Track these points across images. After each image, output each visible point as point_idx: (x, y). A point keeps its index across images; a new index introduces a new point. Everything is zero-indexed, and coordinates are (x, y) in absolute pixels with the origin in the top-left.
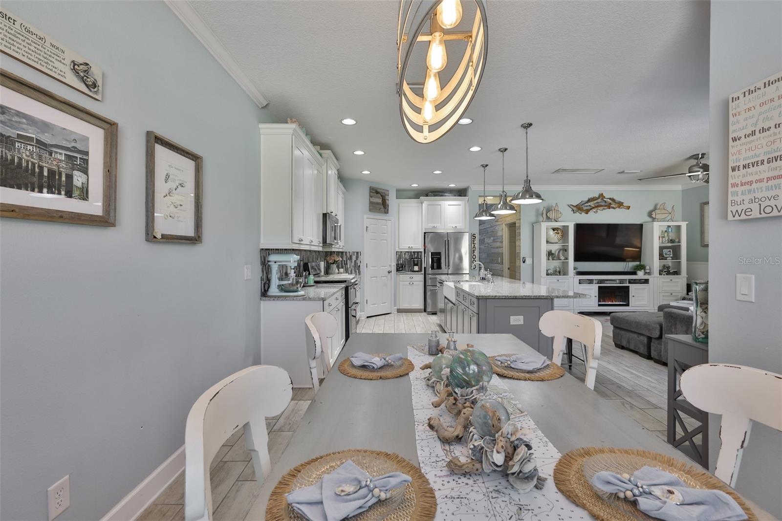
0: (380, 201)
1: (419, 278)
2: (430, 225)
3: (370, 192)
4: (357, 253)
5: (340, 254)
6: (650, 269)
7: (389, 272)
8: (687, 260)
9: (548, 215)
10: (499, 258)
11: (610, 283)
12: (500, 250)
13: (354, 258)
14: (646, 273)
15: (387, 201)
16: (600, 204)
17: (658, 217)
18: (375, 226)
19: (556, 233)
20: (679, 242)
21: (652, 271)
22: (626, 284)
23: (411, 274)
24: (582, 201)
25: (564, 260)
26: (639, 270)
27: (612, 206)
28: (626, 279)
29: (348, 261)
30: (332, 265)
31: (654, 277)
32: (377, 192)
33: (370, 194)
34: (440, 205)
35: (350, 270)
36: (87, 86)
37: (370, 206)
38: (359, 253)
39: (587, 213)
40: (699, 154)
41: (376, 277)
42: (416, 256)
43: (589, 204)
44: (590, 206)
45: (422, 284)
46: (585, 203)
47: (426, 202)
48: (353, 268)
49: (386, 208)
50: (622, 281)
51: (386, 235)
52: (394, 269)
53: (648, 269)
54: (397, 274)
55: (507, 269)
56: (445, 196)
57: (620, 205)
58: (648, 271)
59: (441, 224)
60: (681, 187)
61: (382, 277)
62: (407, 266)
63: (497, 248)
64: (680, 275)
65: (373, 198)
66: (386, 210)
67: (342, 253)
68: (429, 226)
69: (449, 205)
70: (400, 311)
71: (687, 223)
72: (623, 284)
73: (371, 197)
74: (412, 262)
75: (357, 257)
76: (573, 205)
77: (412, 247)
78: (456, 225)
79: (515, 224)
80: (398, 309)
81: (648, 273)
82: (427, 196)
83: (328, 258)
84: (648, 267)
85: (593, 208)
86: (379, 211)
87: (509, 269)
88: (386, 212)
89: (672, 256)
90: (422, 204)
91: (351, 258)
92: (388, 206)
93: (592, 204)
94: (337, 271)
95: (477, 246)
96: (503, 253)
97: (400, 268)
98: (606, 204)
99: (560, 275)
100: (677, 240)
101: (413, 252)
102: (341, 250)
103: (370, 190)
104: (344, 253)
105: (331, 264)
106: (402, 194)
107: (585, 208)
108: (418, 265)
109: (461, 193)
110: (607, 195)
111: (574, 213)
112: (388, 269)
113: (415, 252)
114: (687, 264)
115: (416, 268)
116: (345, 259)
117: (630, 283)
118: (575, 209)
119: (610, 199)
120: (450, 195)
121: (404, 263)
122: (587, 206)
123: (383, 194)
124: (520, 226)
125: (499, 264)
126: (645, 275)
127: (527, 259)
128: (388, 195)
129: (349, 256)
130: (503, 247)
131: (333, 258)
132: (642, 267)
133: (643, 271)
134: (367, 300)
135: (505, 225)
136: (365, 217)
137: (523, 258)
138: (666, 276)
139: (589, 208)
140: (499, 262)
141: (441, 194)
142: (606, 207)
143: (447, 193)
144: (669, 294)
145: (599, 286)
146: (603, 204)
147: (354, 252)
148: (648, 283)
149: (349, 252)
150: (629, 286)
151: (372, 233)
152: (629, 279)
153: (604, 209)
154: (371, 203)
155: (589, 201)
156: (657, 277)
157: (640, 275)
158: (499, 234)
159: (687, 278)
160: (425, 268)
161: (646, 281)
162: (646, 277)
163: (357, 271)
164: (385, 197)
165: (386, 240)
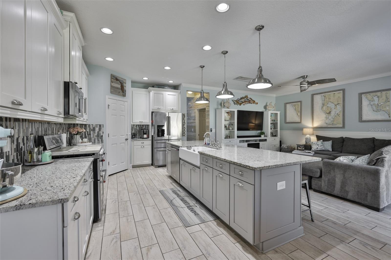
0: (119, 86)
1: (148, 143)
2: (156, 107)
3: (111, 78)
4: (100, 126)
5: (83, 126)
6: (267, 134)
7: (126, 140)
8: (280, 130)
9: (225, 104)
10: (193, 129)
11: (252, 142)
12: (193, 124)
13: (97, 129)
14: (265, 136)
15: (125, 87)
16: (246, 100)
17: (269, 108)
18: (116, 105)
19: (228, 115)
20: (277, 121)
21: (268, 135)
22: (258, 142)
23: (142, 140)
24: (238, 99)
25: (232, 130)
26: (262, 135)
27: (250, 102)
28: (258, 140)
29: (92, 132)
30: (75, 136)
31: (269, 138)
32: (117, 80)
33: (111, 80)
34: (163, 94)
35: (93, 139)
37: (111, 89)
38: (102, 126)
39: (240, 105)
40: (305, 76)
41: (116, 144)
42: (144, 127)
43: (242, 100)
44: (242, 101)
45: (150, 147)
46: (240, 100)
47: (153, 92)
48: (96, 138)
49: (124, 93)
50: (256, 141)
51: (124, 112)
52: (130, 137)
53: (266, 134)
54: (132, 141)
55: (198, 135)
56: (166, 88)
57: (254, 102)
58: (266, 135)
59: (163, 107)
60: (275, 95)
61: (121, 143)
62: (138, 134)
63: (191, 123)
64: (277, 136)
65: (113, 83)
66: (124, 94)
67: (85, 125)
68: (154, 107)
69: (168, 95)
70: (134, 167)
71: (280, 112)
72: (257, 142)
73: (112, 82)
74: (142, 132)
75: (100, 129)
76: (235, 100)
77: (142, 122)
78: (173, 108)
79: (205, 109)
80: (132, 166)
81: (266, 136)
82: (153, 87)
83: (71, 130)
84: (266, 133)
85: (243, 102)
86: (118, 94)
87: (199, 135)
88: (124, 95)
89: (273, 127)
90: (149, 92)
91: (94, 129)
92: (126, 91)
93: (243, 100)
94: (80, 141)
95: (186, 121)
96: (195, 126)
97: (134, 136)
98: (248, 101)
99: (230, 138)
100: (276, 120)
101: (142, 125)
102: (84, 123)
103: (111, 77)
104: (88, 126)
105: (75, 134)
106: (135, 84)
107: (240, 102)
108: (146, 134)
109: (175, 87)
110: (249, 97)
111: (235, 104)
112: (125, 137)
113: (144, 125)
114: (280, 131)
115: (145, 136)
116: (88, 130)
117: (259, 141)
118: (235, 102)
119: (250, 98)
120: (169, 88)
121: (136, 133)
122: (240, 101)
123: (122, 82)
124: (209, 110)
125: (193, 132)
126: (264, 137)
127: (213, 130)
128: (126, 83)
129: (92, 128)
130: (195, 123)
131: (76, 130)
132: (263, 133)
133: (264, 135)
134: (109, 162)
135: (197, 110)
136: (107, 97)
137: (211, 129)
138: (272, 137)
139: (241, 102)
140: (193, 131)
141: (163, 87)
142: (248, 103)
143: (166, 87)
144: (274, 146)
145: (248, 144)
146: (247, 101)
147: (97, 125)
148: (266, 141)
149: (93, 125)
150: (259, 143)
151: (113, 110)
152: (259, 139)
153: (247, 103)
154: (112, 87)
155: (241, 98)
156: (270, 138)
157: (263, 137)
158: (193, 115)
159: (280, 138)
160: (152, 136)
161: (265, 140)
162: (265, 138)
163: (100, 140)
164: (123, 84)
165: (124, 116)
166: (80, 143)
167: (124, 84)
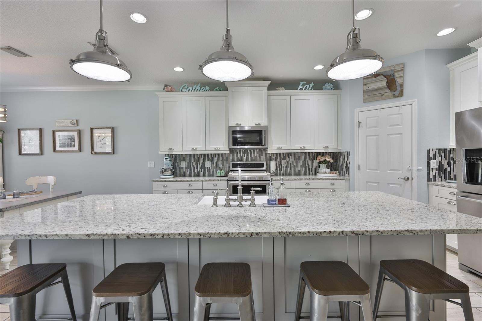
0: (383, 83)
3: (364, 79)
7: (408, 180)
13: (346, 158)
29: (343, 161)
32: (376, 75)
36: (73, 125)
37: (364, 96)
38: (349, 154)
41: (379, 183)
48: (345, 170)
49: (396, 90)
51: (400, 126)
52: (419, 175)
61: (391, 183)
65: (368, 85)
66: (397, 93)
73: (364, 84)
88: (399, 95)
92: (401, 86)
104: (341, 153)
112: (403, 174)
123: (389, 74)
128: (402, 70)
129: (343, 157)
136: (357, 111)
147: (347, 152)
149: (344, 152)
151: (371, 128)
154: (366, 92)
164: (394, 76)
165: (401, 134)
166: (322, 173)
167: (396, 74)
